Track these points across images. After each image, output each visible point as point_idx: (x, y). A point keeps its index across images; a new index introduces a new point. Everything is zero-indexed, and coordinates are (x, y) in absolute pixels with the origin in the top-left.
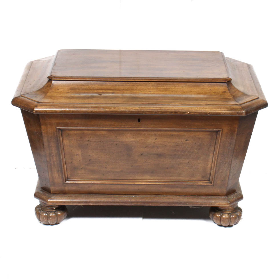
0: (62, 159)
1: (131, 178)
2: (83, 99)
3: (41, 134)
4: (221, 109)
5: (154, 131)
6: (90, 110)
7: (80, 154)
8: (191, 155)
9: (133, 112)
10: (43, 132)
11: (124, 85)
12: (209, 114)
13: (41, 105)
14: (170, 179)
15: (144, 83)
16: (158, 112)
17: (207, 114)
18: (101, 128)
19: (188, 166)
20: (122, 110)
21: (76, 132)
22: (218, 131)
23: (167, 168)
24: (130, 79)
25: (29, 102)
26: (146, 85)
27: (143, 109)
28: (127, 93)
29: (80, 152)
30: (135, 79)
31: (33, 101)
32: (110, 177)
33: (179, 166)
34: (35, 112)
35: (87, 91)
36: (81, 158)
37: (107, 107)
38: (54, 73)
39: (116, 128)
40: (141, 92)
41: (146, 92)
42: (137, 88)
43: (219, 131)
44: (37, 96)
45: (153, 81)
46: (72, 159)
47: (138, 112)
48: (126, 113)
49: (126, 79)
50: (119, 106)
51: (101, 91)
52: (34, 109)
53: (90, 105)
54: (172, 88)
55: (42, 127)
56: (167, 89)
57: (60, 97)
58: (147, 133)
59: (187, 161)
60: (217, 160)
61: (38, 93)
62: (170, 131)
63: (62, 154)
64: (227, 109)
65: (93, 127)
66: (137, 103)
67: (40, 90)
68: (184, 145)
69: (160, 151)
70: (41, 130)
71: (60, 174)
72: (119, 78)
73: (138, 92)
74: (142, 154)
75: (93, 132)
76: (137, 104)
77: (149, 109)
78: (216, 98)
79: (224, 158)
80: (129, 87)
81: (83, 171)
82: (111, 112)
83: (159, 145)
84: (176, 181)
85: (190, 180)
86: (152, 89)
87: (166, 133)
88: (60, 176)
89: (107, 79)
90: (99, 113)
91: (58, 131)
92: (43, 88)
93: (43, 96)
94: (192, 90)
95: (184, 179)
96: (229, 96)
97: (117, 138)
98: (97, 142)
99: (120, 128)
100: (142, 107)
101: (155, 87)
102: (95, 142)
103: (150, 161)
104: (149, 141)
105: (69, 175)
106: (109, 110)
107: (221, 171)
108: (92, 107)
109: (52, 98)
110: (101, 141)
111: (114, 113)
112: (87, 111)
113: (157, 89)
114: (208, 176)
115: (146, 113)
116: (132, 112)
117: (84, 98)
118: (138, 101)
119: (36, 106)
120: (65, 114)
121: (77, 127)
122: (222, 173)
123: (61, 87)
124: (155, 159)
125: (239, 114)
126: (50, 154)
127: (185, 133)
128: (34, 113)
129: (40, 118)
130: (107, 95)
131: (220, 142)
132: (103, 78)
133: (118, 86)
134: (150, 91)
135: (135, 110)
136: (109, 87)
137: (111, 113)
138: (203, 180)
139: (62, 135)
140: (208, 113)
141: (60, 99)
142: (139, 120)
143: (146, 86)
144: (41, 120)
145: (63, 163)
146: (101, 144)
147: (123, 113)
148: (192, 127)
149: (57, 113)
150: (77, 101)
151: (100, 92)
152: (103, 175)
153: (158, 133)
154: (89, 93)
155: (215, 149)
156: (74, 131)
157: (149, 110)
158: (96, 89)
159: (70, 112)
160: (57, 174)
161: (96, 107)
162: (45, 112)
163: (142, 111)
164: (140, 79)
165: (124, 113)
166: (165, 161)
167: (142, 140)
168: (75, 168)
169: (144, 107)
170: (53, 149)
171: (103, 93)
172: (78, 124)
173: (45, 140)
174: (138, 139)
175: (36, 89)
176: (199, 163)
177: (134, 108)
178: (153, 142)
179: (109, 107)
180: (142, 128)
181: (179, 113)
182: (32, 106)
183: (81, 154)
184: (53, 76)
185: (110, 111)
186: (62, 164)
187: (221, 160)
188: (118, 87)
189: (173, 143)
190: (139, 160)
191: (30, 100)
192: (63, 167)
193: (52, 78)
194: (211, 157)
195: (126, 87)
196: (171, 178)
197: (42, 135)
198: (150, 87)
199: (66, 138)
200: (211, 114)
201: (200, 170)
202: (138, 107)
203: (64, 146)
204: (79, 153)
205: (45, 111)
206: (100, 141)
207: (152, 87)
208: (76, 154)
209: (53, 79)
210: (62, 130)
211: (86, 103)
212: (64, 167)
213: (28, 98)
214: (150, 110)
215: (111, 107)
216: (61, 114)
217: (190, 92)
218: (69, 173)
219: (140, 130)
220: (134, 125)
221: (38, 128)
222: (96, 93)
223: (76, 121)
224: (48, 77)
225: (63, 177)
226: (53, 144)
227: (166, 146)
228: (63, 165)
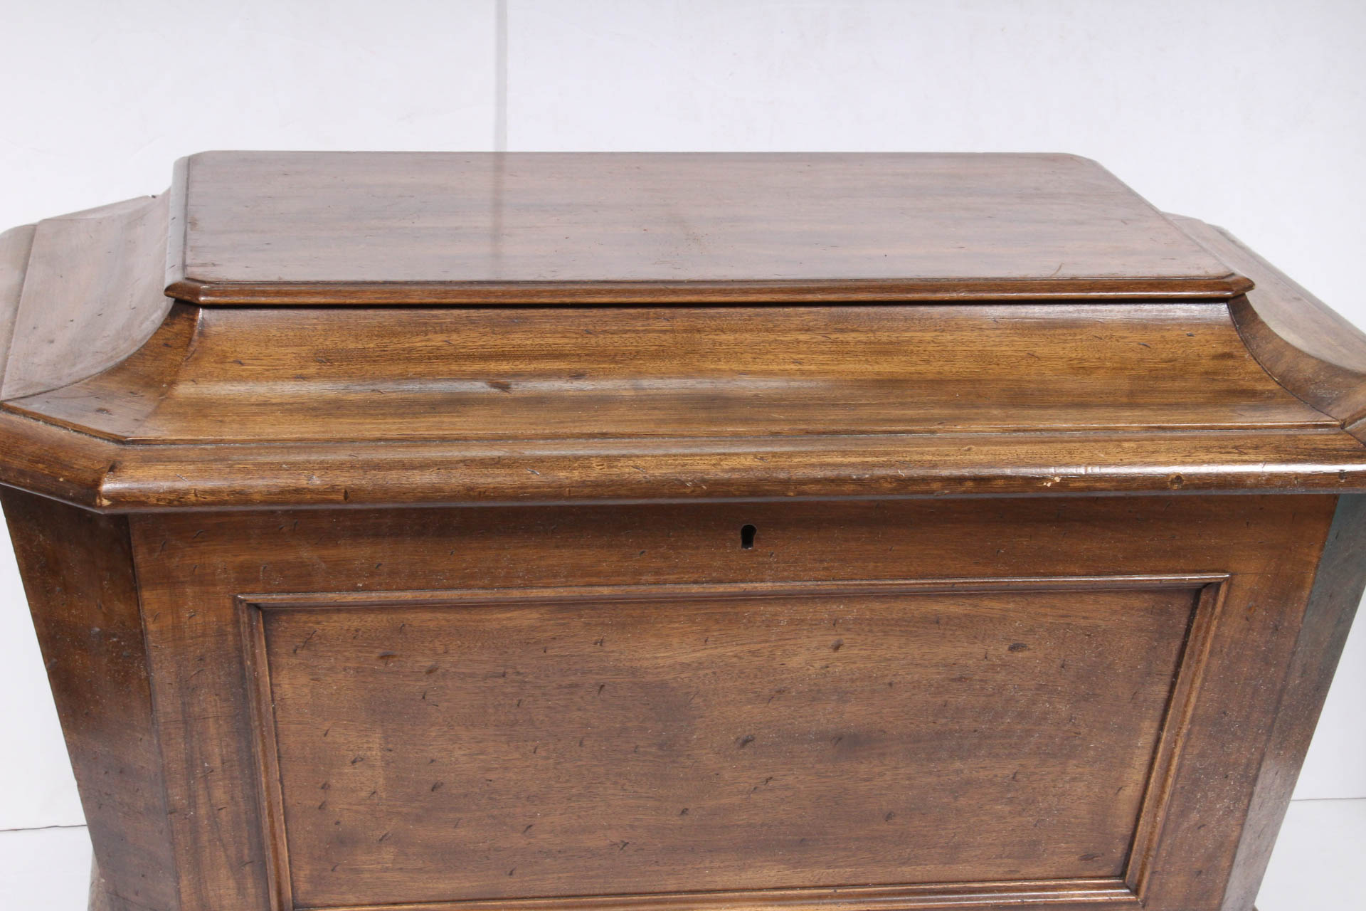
0: (268, 788)
1: (672, 885)
2: (402, 415)
3: (139, 641)
4: (1241, 453)
5: (828, 597)
6: (459, 479)
7: (376, 753)
8: (1029, 733)
9: (728, 483)
10: (152, 627)
11: (639, 325)
12: (1176, 486)
13: (146, 461)
14: (899, 879)
15: (757, 315)
16: (877, 480)
17: (1165, 488)
18: (516, 594)
19: (1011, 801)
20: (657, 473)
21: (354, 622)
22: (1207, 585)
23: (889, 817)
24: (674, 292)
25: (60, 445)
26: (770, 325)
27: (783, 462)
28: (662, 375)
29: (374, 746)
30: (701, 292)
31: (86, 437)
32: (549, 885)
33: (956, 798)
34: (106, 502)
35: (421, 368)
36: (381, 781)
37: (565, 457)
38: (204, 265)
39: (606, 591)
40: (742, 368)
41: (775, 367)
42: (714, 342)
43: (1215, 586)
44: (107, 406)
45: (810, 297)
46: (325, 787)
47: (754, 487)
48: (685, 495)
49: (651, 292)
50: (637, 452)
51: (505, 366)
52: (97, 483)
53: (455, 453)
54: (920, 342)
55: (146, 594)
56: (891, 343)
57: (255, 410)
58: (785, 612)
59: (1010, 767)
60: (1182, 757)
61: (111, 385)
62: (929, 595)
63: (265, 755)
64: (1278, 452)
65: (469, 587)
66: (741, 429)
67: (118, 370)
68: (1000, 677)
69: (854, 714)
70: (137, 618)
71: (250, 883)
72: (607, 287)
73: (722, 366)
74: (746, 742)
75: (465, 616)
76: (737, 438)
77: (823, 466)
78: (1192, 391)
79: (1223, 746)
80: (668, 338)
81: (388, 854)
82: (587, 491)
83: (853, 681)
84: (933, 887)
85: (1011, 880)
86: (804, 347)
87: (898, 608)
88: (251, 891)
89: (538, 293)
90: (515, 497)
91: (244, 618)
92: (140, 355)
93: (145, 404)
94: (1039, 351)
95: (982, 876)
96: (1256, 380)
97: (608, 647)
98: (485, 678)
99: (633, 588)
100: (774, 455)
101: (820, 338)
102: (472, 675)
103: (790, 779)
104: (794, 662)
105: (303, 887)
106: (576, 475)
107: (1195, 816)
108: (468, 463)
109: (205, 416)
110: (510, 671)
111: (610, 497)
112: (441, 490)
113: (834, 348)
114: (1118, 851)
115: (805, 488)
116: (718, 487)
117: (409, 408)
118: (745, 421)
119: (113, 468)
120: (296, 513)
121: (366, 589)
122: (1202, 832)
123: (253, 350)
124: (818, 766)
125: (1350, 479)
126: (190, 763)
127: (1011, 606)
128: (101, 507)
129: (133, 543)
130: (545, 386)
131: (1211, 653)
132: (514, 288)
133: (605, 332)
134: (795, 362)
135: (736, 476)
136: (551, 341)
137: (589, 497)
138: (1087, 873)
139: (268, 646)
140: (1173, 482)
141: (259, 419)
142: (748, 537)
143: (767, 330)
144: (140, 557)
145: (271, 815)
146: (509, 690)
147: (662, 496)
148: (1060, 568)
149: (248, 501)
150: (372, 428)
151: (499, 375)
152: (511, 874)
153: (851, 611)
154: (435, 377)
155: (1171, 691)
156: (343, 616)
157: (820, 474)
158: (470, 357)
159: (333, 496)
160: (232, 883)
161: (497, 463)
162: (170, 503)
163: (782, 475)
164: (731, 292)
165: (671, 497)
166: (881, 775)
167: (753, 653)
168: (344, 841)
169: (790, 455)
170: (212, 730)
171: (518, 375)
172: (372, 574)
173: (163, 673)
174: (729, 651)
175: (91, 365)
176: (1074, 780)
177: (727, 464)
178: (817, 665)
179: (577, 458)
180: (762, 581)
181: (1001, 483)
182: (89, 464)
183: (383, 757)
184: (204, 282)
185: (583, 484)
186: (266, 820)
187: (1202, 755)
188: (601, 340)
189: (936, 665)
190: (727, 775)
191: (63, 432)
192: (268, 841)
193: (197, 293)
194: (1144, 741)
195: (650, 341)
196: (907, 872)
197: (143, 652)
198: (789, 338)
199: (294, 661)
200: (1186, 487)
201: (1075, 817)
202: (755, 455)
203: (279, 713)
204: (370, 749)
205: (172, 497)
206: (502, 670)
207: (802, 337)
208: (351, 756)
209: (202, 299)
210: (268, 614)
211: (426, 441)
212: (274, 836)
213: (49, 421)
214: (830, 473)
215: (589, 457)
216: (273, 512)
217: (1031, 361)
218: (304, 873)
219: (747, 598)
220: (718, 563)
221: (120, 607)
222: (475, 376)
223: (360, 554)
224: (170, 290)
225: (268, 901)
226: (210, 704)
227: (890, 684)
228: (272, 826)
